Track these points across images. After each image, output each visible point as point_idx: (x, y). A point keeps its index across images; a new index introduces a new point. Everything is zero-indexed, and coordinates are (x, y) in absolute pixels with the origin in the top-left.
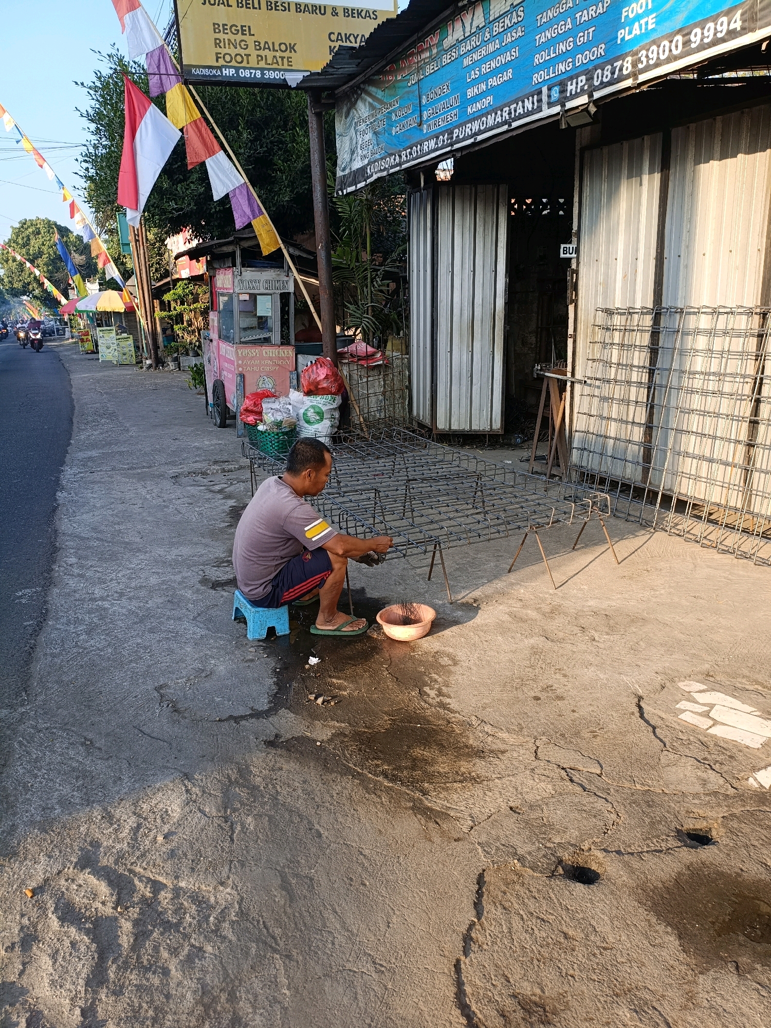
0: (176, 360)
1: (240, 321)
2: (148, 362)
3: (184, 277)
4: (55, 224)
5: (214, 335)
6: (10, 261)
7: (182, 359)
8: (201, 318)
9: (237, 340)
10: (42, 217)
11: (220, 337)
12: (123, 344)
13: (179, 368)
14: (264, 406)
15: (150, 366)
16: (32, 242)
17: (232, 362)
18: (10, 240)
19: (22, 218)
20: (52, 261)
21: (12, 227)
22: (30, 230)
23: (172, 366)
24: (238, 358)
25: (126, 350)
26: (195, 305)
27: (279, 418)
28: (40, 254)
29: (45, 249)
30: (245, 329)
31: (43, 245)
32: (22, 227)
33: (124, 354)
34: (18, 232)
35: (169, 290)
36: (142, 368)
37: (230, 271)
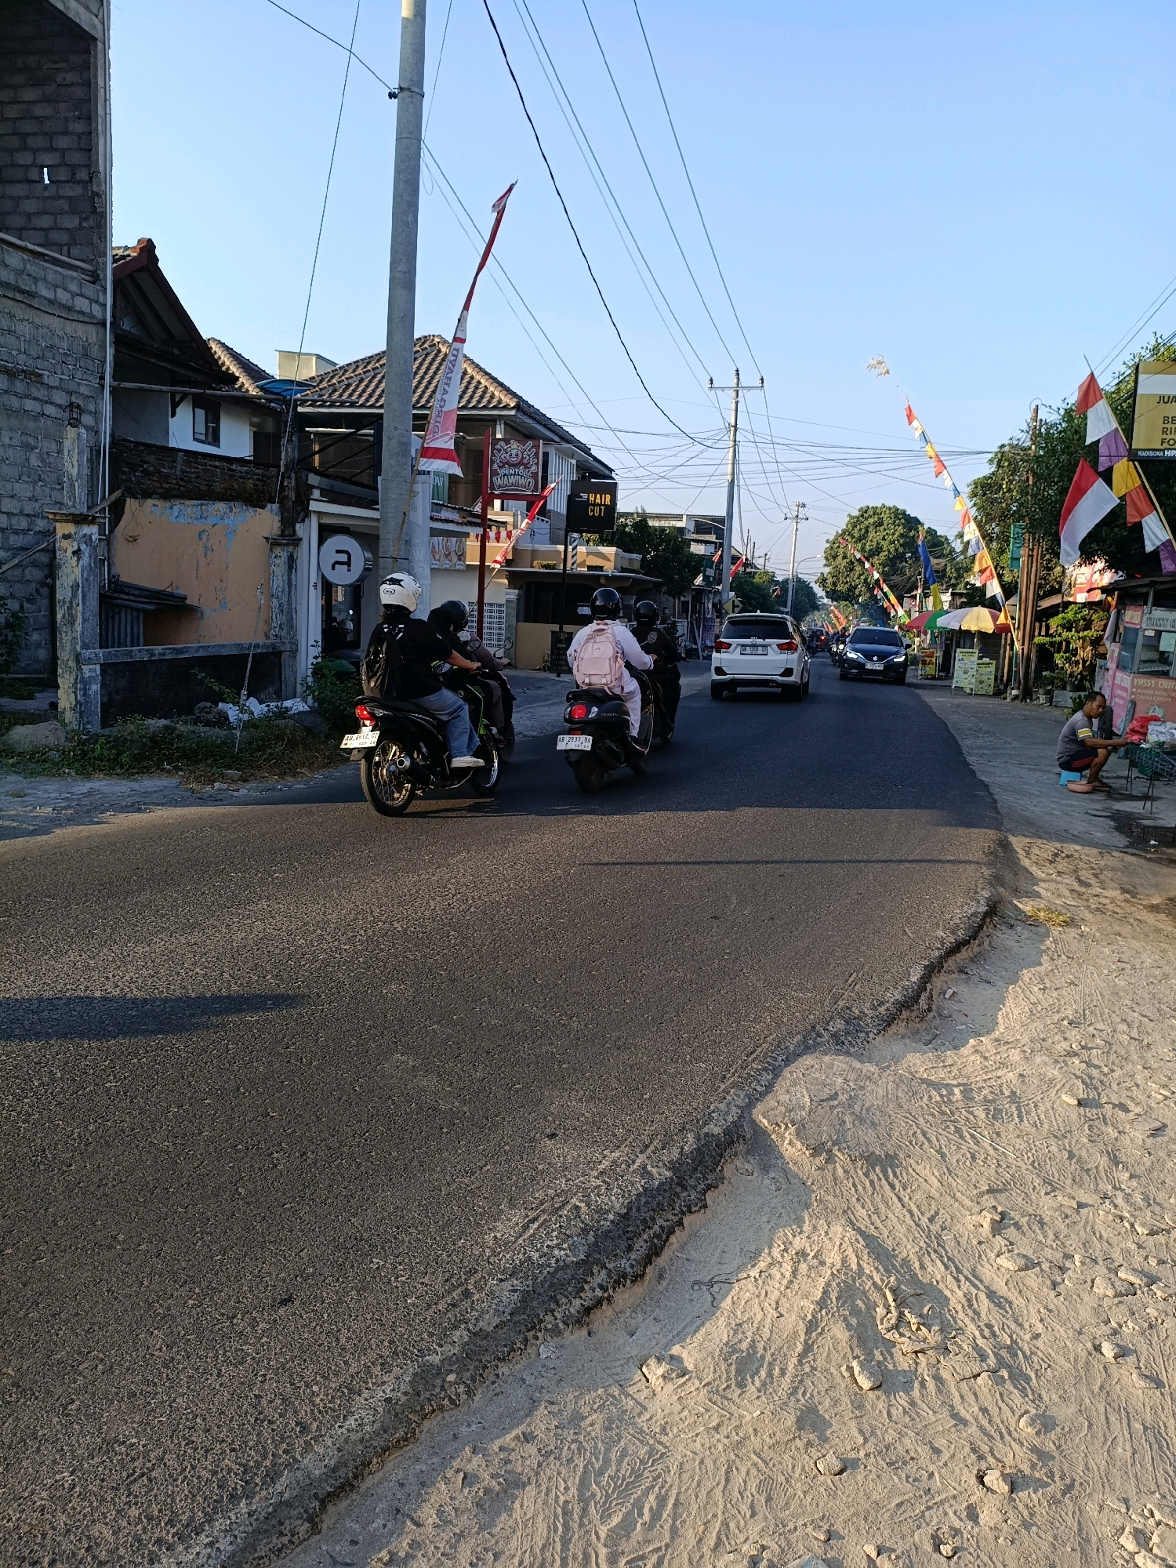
0: (1049, 693)
1: (1141, 653)
2: (1015, 692)
3: (1078, 601)
4: (904, 513)
5: (1112, 665)
6: (840, 558)
7: (1056, 692)
8: (1089, 648)
9: (1135, 670)
10: (889, 504)
11: (1117, 667)
12: (983, 670)
13: (1051, 702)
14: (1150, 727)
15: (1016, 697)
16: (871, 535)
17: (1125, 690)
18: (844, 532)
19: (864, 505)
20: (891, 560)
21: (849, 515)
22: (871, 520)
23: (1042, 699)
24: (1133, 686)
25: (985, 678)
26: (1086, 633)
27: (1162, 738)
28: (878, 550)
29: (885, 544)
30: (1145, 662)
31: (884, 539)
32: (862, 516)
33: (981, 682)
34: (855, 522)
35: (1057, 614)
36: (1005, 699)
37: (1141, 609)
